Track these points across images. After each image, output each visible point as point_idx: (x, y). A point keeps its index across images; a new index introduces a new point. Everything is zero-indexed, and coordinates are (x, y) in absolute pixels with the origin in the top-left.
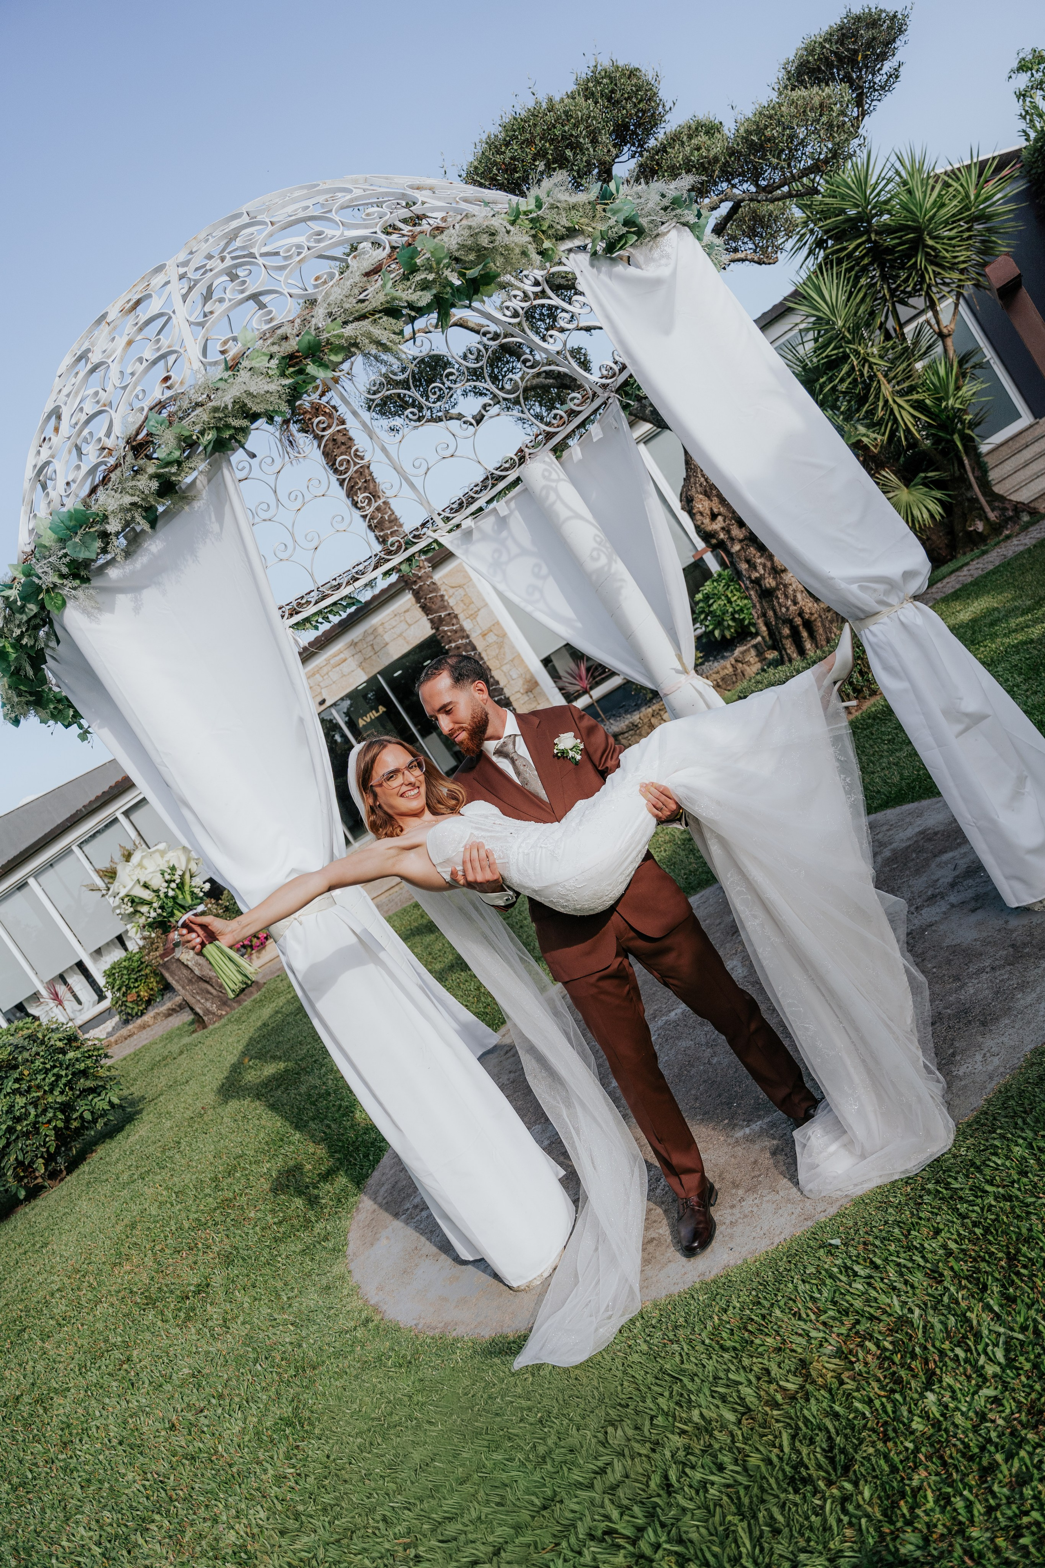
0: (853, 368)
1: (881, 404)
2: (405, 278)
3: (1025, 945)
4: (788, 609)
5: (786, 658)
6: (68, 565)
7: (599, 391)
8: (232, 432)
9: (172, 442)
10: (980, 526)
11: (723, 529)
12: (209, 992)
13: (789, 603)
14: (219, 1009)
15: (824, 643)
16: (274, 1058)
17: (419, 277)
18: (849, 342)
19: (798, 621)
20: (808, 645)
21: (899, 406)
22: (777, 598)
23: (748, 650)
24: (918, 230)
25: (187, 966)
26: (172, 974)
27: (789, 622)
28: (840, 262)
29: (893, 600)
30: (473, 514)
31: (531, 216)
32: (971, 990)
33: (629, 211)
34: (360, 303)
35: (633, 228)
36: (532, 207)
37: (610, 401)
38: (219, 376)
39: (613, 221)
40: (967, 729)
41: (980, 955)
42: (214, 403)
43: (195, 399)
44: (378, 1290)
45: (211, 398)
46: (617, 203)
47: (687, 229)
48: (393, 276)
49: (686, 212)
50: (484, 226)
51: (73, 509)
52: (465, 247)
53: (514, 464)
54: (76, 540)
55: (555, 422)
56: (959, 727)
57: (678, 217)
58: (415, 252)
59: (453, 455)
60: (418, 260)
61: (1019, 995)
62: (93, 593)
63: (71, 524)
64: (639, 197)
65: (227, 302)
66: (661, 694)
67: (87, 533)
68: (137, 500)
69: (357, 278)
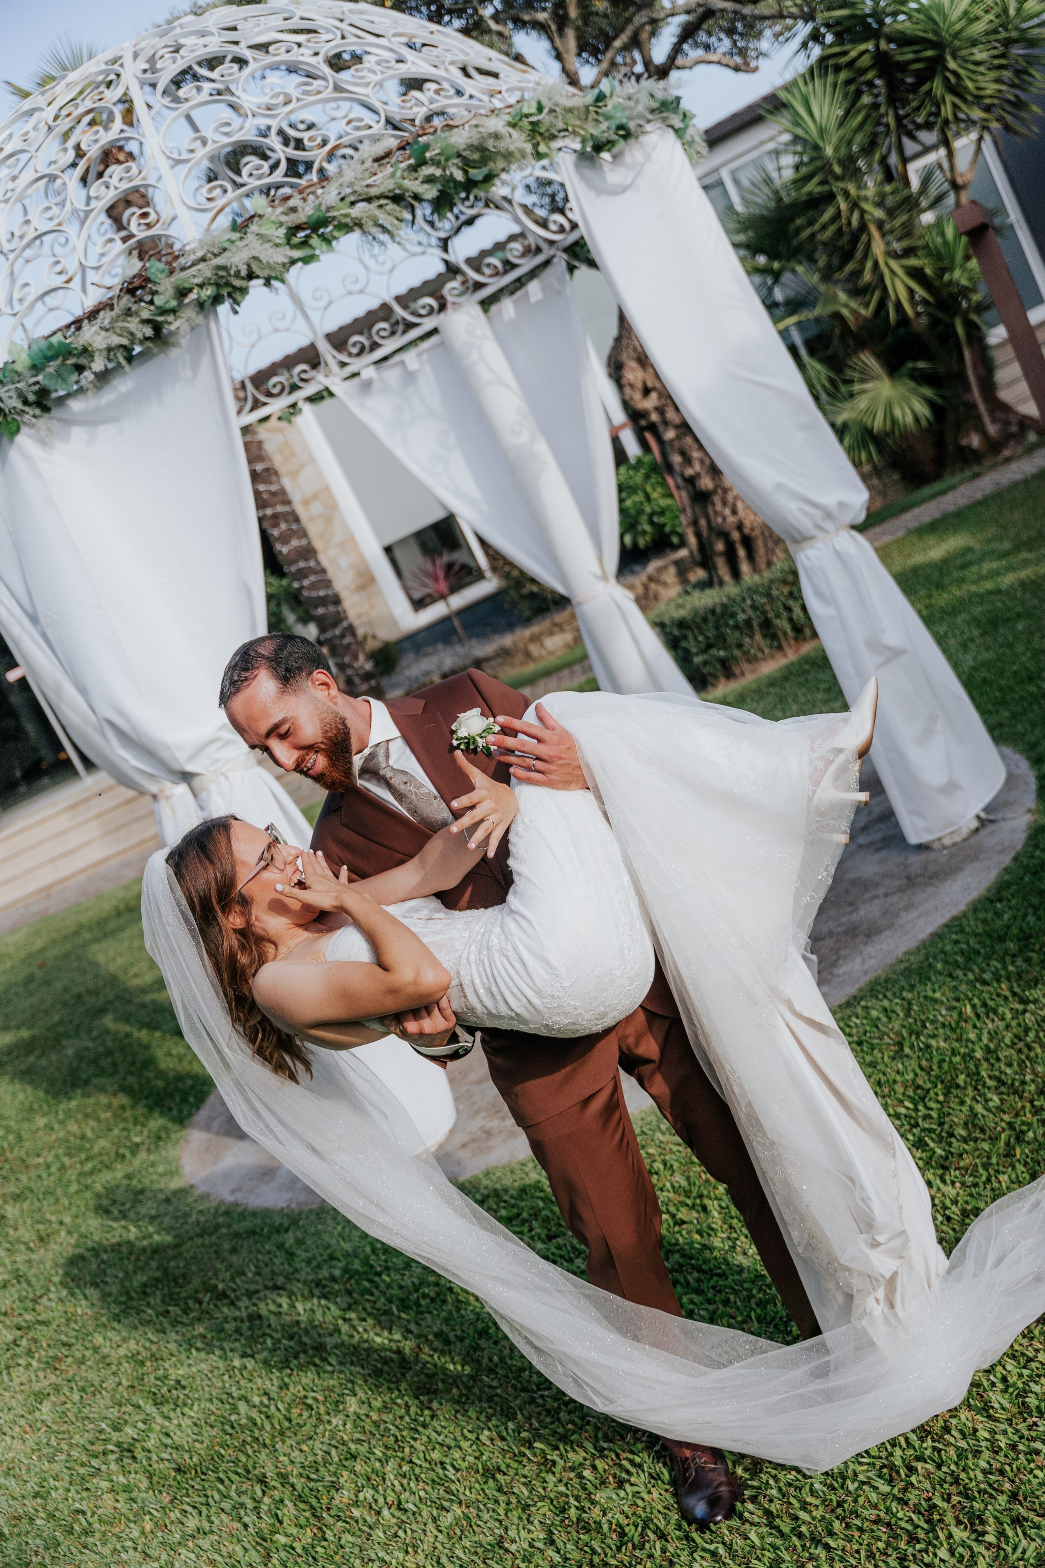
0: (838, 215)
1: (869, 265)
2: (414, 168)
3: (918, 876)
4: (724, 519)
5: (716, 580)
6: (36, 393)
7: (544, 246)
8: (230, 289)
9: (171, 291)
10: (975, 441)
11: (656, 409)
13: (727, 512)
15: (763, 566)
17: (427, 171)
18: (838, 178)
19: (736, 536)
20: (745, 567)
21: (893, 272)
22: (714, 504)
23: (665, 568)
24: (939, 45)
27: (725, 535)
28: (837, 69)
29: (830, 527)
31: (531, 119)
32: (862, 912)
33: (621, 118)
34: (368, 186)
35: (622, 132)
36: (533, 110)
37: (555, 260)
38: (227, 237)
39: (604, 126)
40: (887, 662)
41: (876, 885)
42: (219, 261)
43: (200, 254)
44: (233, 1192)
45: (215, 255)
46: (609, 107)
47: (671, 131)
48: (403, 165)
49: (672, 116)
50: (492, 130)
51: (54, 340)
52: (471, 147)
53: (431, 311)
54: (50, 370)
55: (487, 271)
56: (879, 659)
57: (664, 119)
58: (427, 147)
59: (362, 292)
60: (428, 155)
61: (903, 914)
62: (55, 422)
63: (50, 353)
64: (630, 98)
65: (210, 142)
66: (574, 601)
67: (63, 364)
68: (125, 341)
69: (369, 163)
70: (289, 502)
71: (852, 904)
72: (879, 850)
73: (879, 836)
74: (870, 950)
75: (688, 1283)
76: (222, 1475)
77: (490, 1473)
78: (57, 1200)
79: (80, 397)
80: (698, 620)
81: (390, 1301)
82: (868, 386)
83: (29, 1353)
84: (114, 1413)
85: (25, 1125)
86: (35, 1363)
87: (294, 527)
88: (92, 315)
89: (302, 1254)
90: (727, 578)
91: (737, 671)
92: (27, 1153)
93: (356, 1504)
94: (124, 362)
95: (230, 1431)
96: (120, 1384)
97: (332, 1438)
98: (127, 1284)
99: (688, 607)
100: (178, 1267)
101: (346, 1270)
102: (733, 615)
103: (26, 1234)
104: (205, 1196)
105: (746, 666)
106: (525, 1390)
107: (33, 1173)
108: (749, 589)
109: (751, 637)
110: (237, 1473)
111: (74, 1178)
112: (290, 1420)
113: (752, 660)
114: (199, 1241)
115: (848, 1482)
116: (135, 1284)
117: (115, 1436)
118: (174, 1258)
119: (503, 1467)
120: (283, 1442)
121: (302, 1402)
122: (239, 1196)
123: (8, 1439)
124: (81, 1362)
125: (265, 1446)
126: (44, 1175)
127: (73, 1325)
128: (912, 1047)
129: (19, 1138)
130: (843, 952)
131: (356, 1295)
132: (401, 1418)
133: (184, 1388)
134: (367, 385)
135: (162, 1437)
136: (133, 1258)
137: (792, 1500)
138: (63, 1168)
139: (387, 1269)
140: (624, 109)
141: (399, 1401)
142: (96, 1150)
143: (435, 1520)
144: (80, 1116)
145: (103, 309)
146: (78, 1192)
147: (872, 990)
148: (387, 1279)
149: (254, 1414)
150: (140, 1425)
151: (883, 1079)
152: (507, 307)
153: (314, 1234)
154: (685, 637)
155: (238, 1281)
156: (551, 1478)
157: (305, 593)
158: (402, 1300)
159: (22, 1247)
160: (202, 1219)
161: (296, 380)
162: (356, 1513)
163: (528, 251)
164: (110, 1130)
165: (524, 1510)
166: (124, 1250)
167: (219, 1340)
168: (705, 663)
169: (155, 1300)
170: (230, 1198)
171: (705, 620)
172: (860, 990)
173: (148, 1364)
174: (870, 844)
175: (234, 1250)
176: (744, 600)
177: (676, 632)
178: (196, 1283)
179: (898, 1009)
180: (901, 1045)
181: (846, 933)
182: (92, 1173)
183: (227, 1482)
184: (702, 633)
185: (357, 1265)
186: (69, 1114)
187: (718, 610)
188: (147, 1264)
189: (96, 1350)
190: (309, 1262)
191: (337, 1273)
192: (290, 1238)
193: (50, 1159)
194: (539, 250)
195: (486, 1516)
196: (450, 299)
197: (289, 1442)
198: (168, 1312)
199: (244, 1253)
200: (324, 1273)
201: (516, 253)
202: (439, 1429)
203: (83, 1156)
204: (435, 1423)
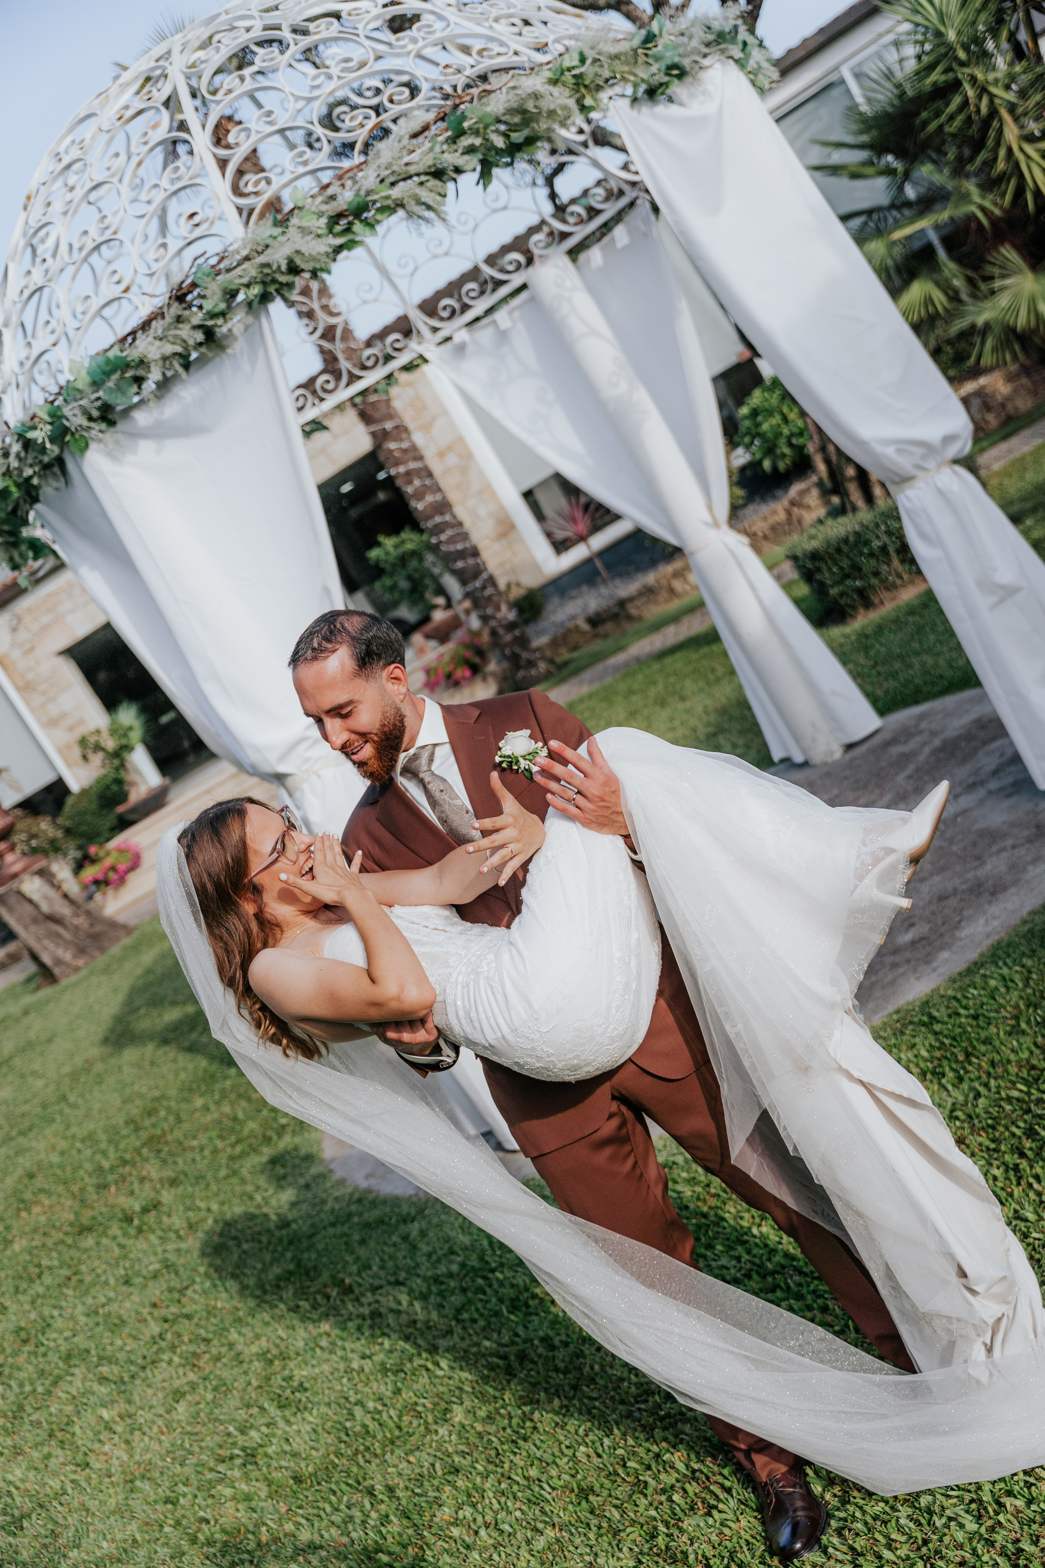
0: (966, 103)
1: (1002, 153)
2: (453, 140)
5: (848, 506)
6: (99, 409)
7: (626, 188)
8: (277, 286)
9: (219, 294)
12: (59, 936)
14: (75, 957)
16: (174, 1003)
17: (466, 141)
18: (963, 64)
21: (1028, 157)
23: (807, 490)
25: (30, 901)
26: (10, 910)
29: (931, 464)
30: (469, 324)
31: (574, 72)
32: (988, 867)
33: (671, 57)
34: (407, 164)
35: (675, 72)
36: (576, 63)
37: (639, 202)
38: (268, 233)
39: (654, 69)
40: (1001, 601)
41: (1004, 836)
42: (262, 259)
43: (244, 253)
44: (368, 1177)
45: (259, 253)
46: (659, 48)
47: (731, 62)
48: (441, 139)
49: (730, 47)
50: (530, 91)
51: (111, 354)
52: (511, 111)
53: (519, 267)
54: (111, 384)
55: (571, 220)
56: (992, 599)
57: (723, 51)
58: (463, 117)
59: (447, 254)
60: (466, 125)
61: (1030, 868)
62: (120, 437)
63: (108, 369)
64: (682, 34)
65: (253, 133)
66: (686, 551)
67: (122, 378)
68: (179, 349)
69: (405, 141)
70: (421, 458)
71: (978, 858)
72: (1009, 796)
73: (1009, 780)
74: (995, 909)
75: (789, 1287)
76: (334, 1487)
77: (585, 1493)
78: (208, 1185)
79: (144, 407)
80: (831, 551)
81: (501, 1301)
82: (1008, 282)
83: (173, 1348)
84: (242, 1414)
85: (184, 1106)
86: (176, 1359)
87: (428, 482)
88: (145, 326)
89: (424, 1248)
90: (860, 503)
91: (876, 601)
92: (185, 1135)
93: (456, 1523)
94: (180, 370)
95: (345, 1438)
96: (249, 1384)
97: (438, 1449)
98: (263, 1276)
99: (820, 537)
100: (310, 1259)
101: (463, 1265)
102: (867, 543)
103: (177, 1222)
104: (342, 1182)
105: (884, 595)
106: (622, 1402)
107: (189, 1155)
108: (883, 514)
109: (888, 565)
110: (348, 1484)
111: (224, 1161)
112: (400, 1428)
113: (891, 587)
114: (331, 1231)
115: (935, 1518)
116: (271, 1276)
117: (241, 1440)
118: (308, 1249)
119: (597, 1488)
120: (392, 1453)
121: (412, 1409)
122: (373, 1183)
123: (146, 1439)
124: (218, 1358)
125: (376, 1455)
126: (198, 1158)
127: (213, 1320)
128: (1028, 1023)
129: (179, 1120)
130: (966, 913)
131: (470, 1295)
132: (504, 1429)
133: (306, 1390)
134: (461, 349)
135: (283, 1442)
136: (271, 1247)
137: (877, 1536)
138: (215, 1151)
139: (502, 1265)
140: (676, 46)
141: (502, 1411)
142: (246, 1132)
143: (528, 1542)
144: (233, 1096)
145: (155, 318)
146: (227, 1177)
147: (994, 955)
148: (500, 1276)
149: (368, 1421)
150: (264, 1429)
151: (997, 1058)
152: (595, 255)
153: (437, 1226)
154: (819, 570)
155: (364, 1275)
156: (642, 1502)
157: (444, 548)
158: (512, 1300)
159: (173, 1236)
160: (337, 1207)
161: (389, 350)
162: (455, 1532)
163: (610, 195)
164: (259, 1111)
165: (614, 1536)
166: (264, 1239)
167: (342, 1339)
168: (842, 594)
169: (288, 1293)
170: (363, 1184)
171: (839, 550)
172: (982, 955)
173: (277, 1363)
174: (1001, 789)
175: (363, 1242)
176: (877, 526)
177: (809, 565)
178: (325, 1277)
179: (1017, 978)
180: (1017, 1018)
181: (971, 890)
182: (241, 1156)
183: (339, 1493)
184: (836, 563)
185: (474, 1261)
186: (224, 1095)
187: (851, 539)
188: (283, 1255)
189: (231, 1346)
190: (429, 1255)
191: (455, 1268)
192: (414, 1229)
193: (204, 1141)
194: (621, 193)
195: (577, 1541)
196: (536, 252)
197: (398, 1452)
198: (298, 1307)
199: (372, 1244)
200: (442, 1269)
201: (599, 198)
202: (538, 1443)
203: (233, 1139)
204: (535, 1436)
